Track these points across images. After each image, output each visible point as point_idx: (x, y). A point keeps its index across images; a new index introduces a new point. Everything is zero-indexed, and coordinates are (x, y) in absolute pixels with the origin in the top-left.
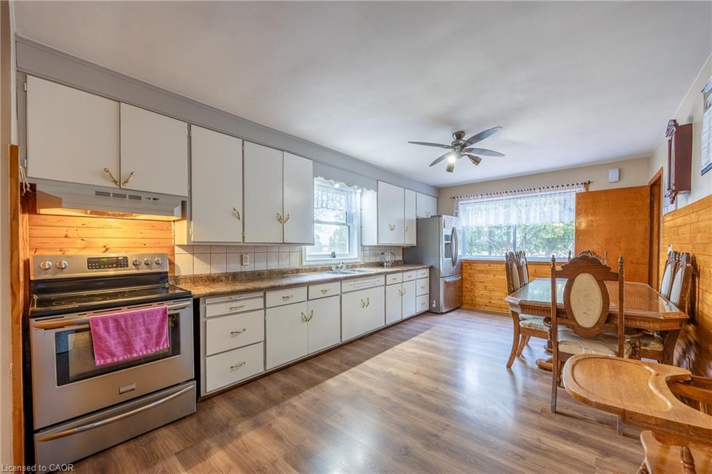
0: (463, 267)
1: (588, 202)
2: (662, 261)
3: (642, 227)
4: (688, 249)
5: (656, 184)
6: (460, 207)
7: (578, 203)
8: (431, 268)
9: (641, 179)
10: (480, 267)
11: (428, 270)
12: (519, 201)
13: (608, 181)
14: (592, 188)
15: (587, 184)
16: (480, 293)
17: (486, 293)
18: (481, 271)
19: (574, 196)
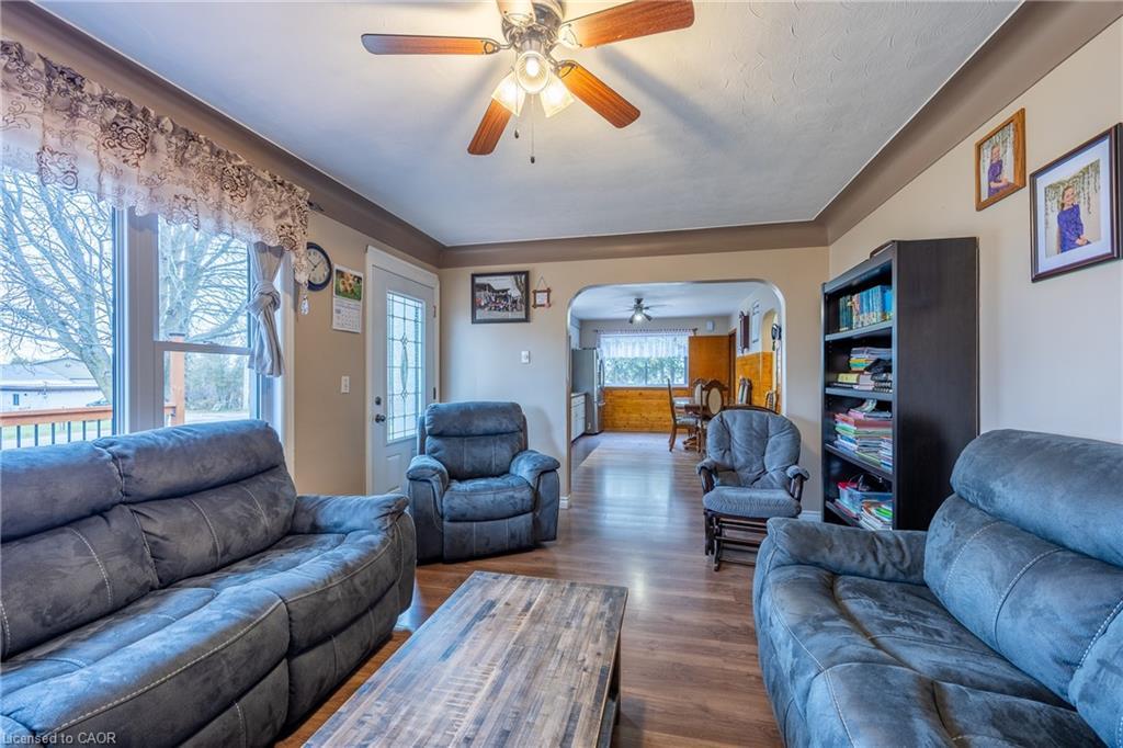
0: (605, 392)
1: (696, 342)
2: (737, 384)
3: (724, 361)
4: (748, 377)
5: (732, 336)
6: (602, 339)
7: (690, 345)
8: (586, 395)
9: (723, 331)
10: (619, 393)
11: (583, 397)
12: (649, 338)
13: (706, 330)
14: (699, 334)
15: (695, 330)
16: (620, 416)
17: (625, 415)
18: (620, 397)
19: (687, 339)
